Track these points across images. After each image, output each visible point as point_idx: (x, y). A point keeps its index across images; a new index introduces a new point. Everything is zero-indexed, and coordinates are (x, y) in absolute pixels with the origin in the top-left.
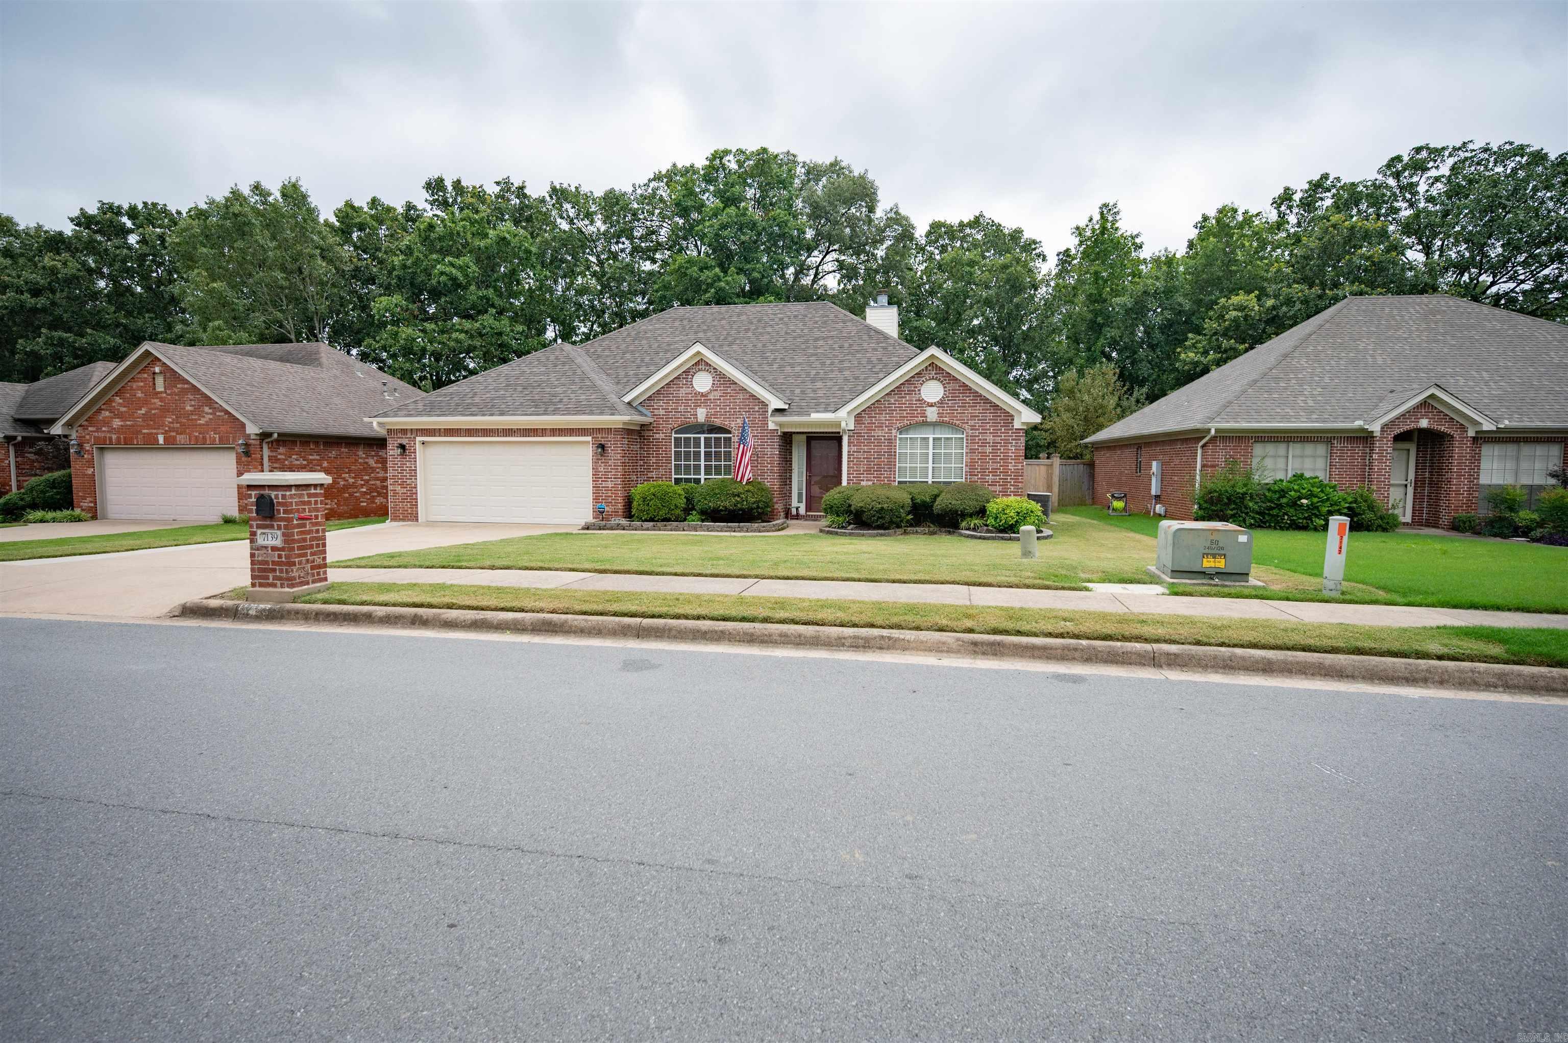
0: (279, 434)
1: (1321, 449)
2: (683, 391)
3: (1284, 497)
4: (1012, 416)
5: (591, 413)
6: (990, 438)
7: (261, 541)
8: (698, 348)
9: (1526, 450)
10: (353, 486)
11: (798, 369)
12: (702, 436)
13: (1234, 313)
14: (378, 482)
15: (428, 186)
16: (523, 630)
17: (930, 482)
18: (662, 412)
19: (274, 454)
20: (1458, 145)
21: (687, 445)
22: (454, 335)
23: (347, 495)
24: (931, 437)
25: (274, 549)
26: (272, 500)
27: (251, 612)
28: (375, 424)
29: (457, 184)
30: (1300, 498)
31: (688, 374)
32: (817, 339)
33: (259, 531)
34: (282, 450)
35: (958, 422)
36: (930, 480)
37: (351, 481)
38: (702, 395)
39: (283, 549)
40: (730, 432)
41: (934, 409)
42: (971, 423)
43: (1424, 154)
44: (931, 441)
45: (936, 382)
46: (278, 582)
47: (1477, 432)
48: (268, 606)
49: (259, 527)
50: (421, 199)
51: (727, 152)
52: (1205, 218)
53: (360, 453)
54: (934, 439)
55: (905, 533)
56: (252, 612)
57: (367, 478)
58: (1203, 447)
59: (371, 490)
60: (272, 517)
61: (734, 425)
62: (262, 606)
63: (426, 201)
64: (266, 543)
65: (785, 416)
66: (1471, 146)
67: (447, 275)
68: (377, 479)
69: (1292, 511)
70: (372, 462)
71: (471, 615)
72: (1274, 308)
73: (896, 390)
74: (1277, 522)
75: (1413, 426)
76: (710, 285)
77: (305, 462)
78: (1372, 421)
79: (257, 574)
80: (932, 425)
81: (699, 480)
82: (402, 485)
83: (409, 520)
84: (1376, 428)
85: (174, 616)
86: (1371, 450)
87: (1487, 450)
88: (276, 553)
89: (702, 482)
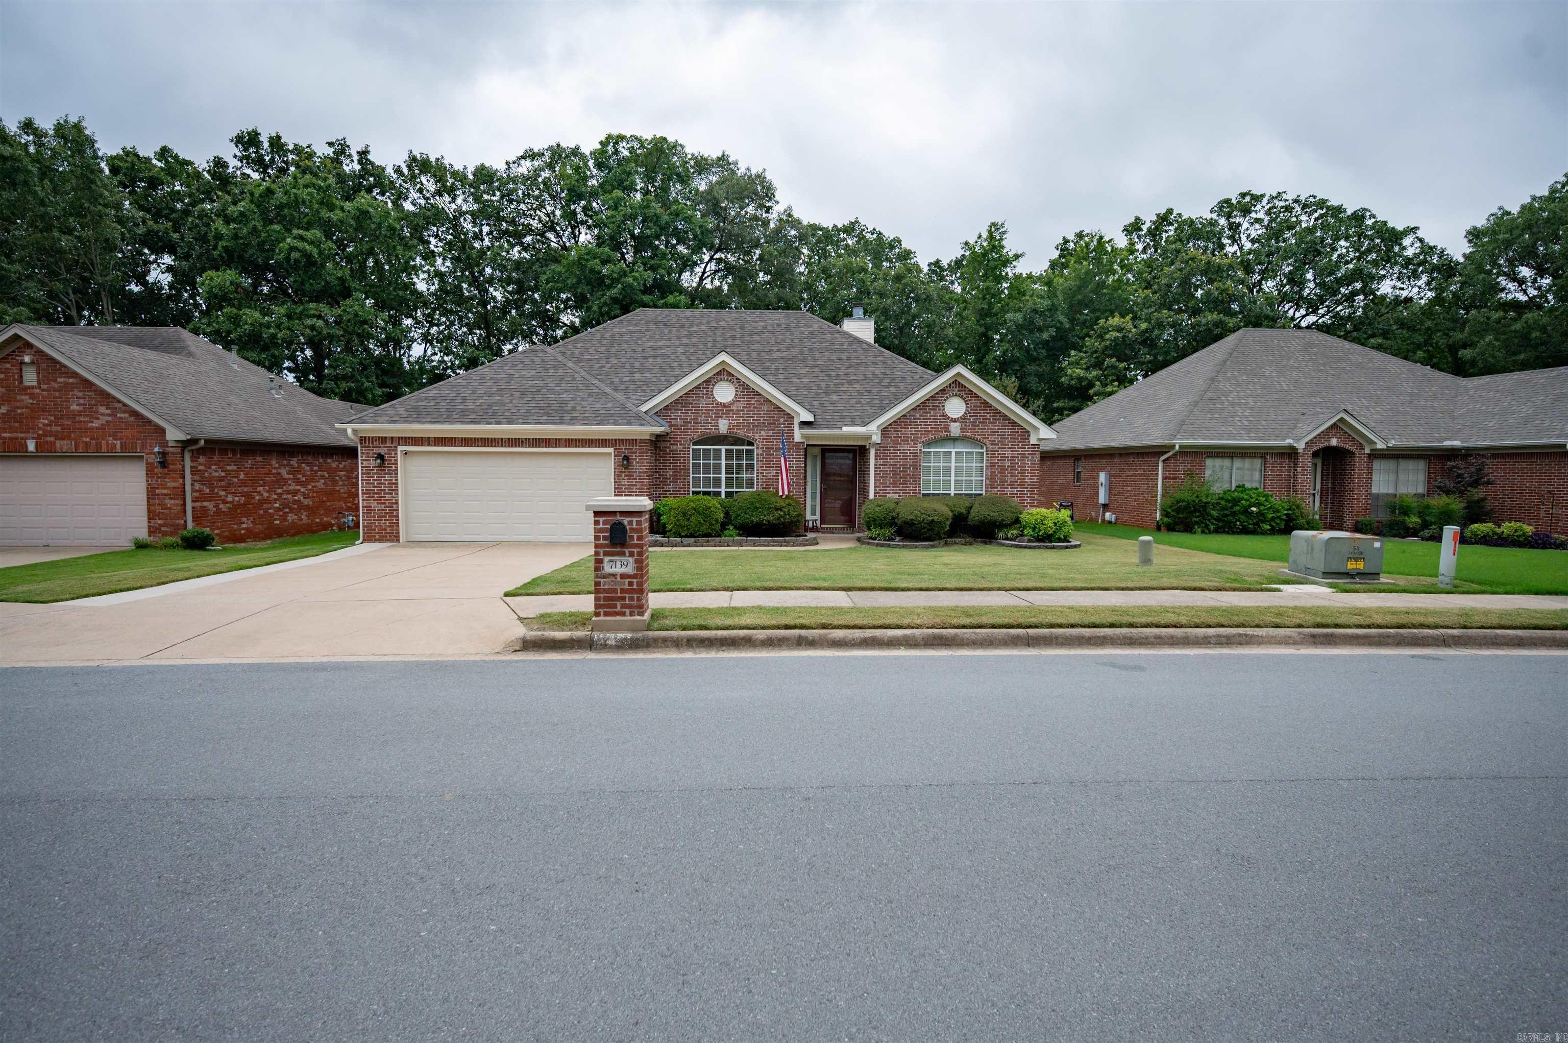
0: (206, 441)
1: (1258, 463)
2: (703, 401)
3: (1235, 505)
4: (1028, 432)
5: (616, 423)
6: (1008, 453)
7: (607, 568)
8: (723, 357)
9: (1403, 464)
10: (268, 501)
11: (806, 380)
12: (723, 448)
13: (1115, 334)
14: (290, 496)
15: (239, 140)
17: (952, 495)
18: (680, 422)
19: (195, 464)
20: (1274, 195)
21: (707, 457)
22: (309, 322)
23: (262, 512)
24: (953, 451)
25: (623, 576)
26: (624, 527)
27: (609, 642)
28: (349, 431)
29: (276, 143)
30: (1250, 506)
31: (708, 383)
32: (811, 350)
33: (607, 559)
34: (202, 459)
35: (979, 437)
36: (952, 492)
37: (266, 494)
38: (724, 405)
39: (634, 576)
40: (752, 444)
41: (957, 424)
42: (992, 438)
43: (1248, 199)
44: (953, 455)
45: (959, 398)
46: (628, 611)
47: (1371, 450)
48: (629, 635)
49: (606, 554)
50: (230, 154)
52: (1066, 241)
53: (274, 462)
54: (956, 453)
55: (946, 544)
56: (611, 642)
57: (280, 491)
58: (1164, 461)
59: (285, 505)
60: (623, 544)
61: (759, 436)
62: (620, 635)
63: (235, 156)
64: (613, 570)
65: (815, 428)
66: (1285, 196)
67: (299, 250)
68: (288, 492)
69: (1243, 517)
70: (284, 473)
72: (1146, 331)
73: (923, 406)
74: (1231, 528)
75: (1326, 444)
76: (615, 281)
77: (223, 474)
78: (1298, 440)
79: (602, 602)
80: (955, 440)
81: (719, 493)
82: (379, 500)
83: (387, 541)
84: (1301, 446)
85: (516, 651)
86: (1296, 464)
87: (1377, 465)
88: (627, 581)
89: (723, 496)
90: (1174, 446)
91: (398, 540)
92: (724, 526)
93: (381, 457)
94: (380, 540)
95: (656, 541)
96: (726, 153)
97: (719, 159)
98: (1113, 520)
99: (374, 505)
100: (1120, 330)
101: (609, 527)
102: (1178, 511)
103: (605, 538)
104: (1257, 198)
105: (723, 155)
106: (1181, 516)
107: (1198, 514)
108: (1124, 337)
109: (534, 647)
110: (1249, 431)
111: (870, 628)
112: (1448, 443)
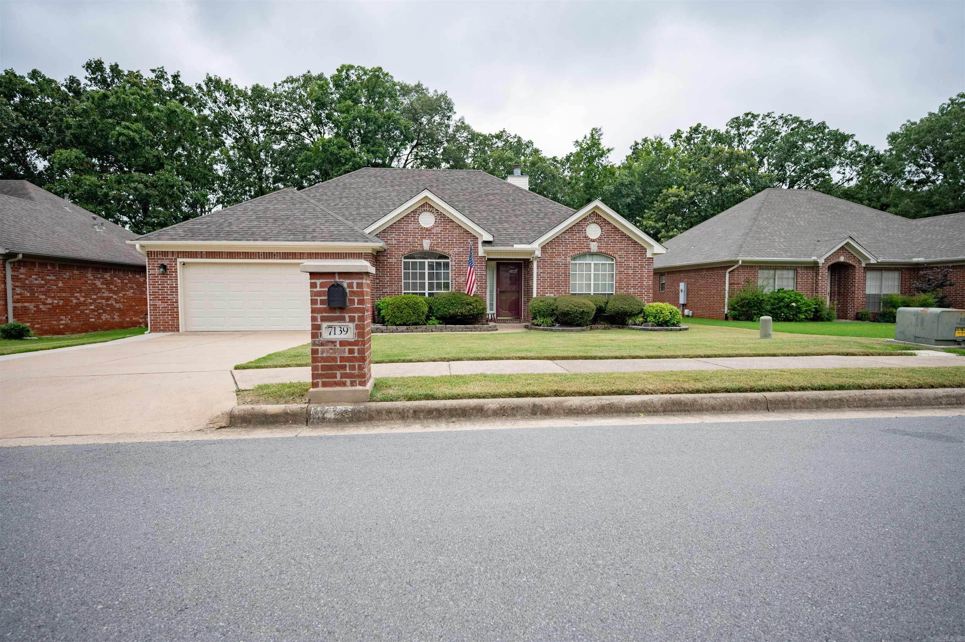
0: (24, 255)
1: (791, 274)
2: (411, 227)
3: (782, 301)
4: (645, 249)
5: (346, 240)
6: (631, 264)
7: (326, 335)
8: (426, 193)
9: (886, 274)
10: (84, 304)
11: (485, 214)
12: (426, 261)
13: (674, 199)
14: (104, 301)
15: (88, 66)
16: (654, 412)
17: (592, 294)
18: (394, 242)
19: (16, 274)
20: (766, 114)
21: (414, 268)
22: (133, 185)
23: (79, 312)
24: (593, 263)
25: (342, 343)
26: (344, 289)
27: (328, 416)
28: (138, 246)
29: (115, 69)
30: (791, 302)
31: (415, 213)
32: (487, 195)
33: (325, 325)
34: (23, 270)
35: (611, 253)
36: (592, 293)
37: (82, 299)
38: (427, 230)
39: (355, 343)
40: (447, 258)
41: (595, 243)
42: (619, 253)
43: (749, 117)
44: (592, 265)
45: (596, 225)
46: (348, 381)
47: (866, 264)
48: (350, 407)
49: (324, 319)
50: (83, 76)
51: (352, 67)
52: (637, 144)
53: (89, 275)
54: (595, 264)
55: (591, 329)
56: (330, 416)
57: (95, 297)
58: (730, 272)
59: (98, 308)
60: (342, 309)
61: (452, 251)
62: (340, 408)
63: (86, 78)
64: (332, 337)
65: (494, 246)
66: (773, 115)
67: (125, 135)
68: (102, 298)
69: (786, 310)
70: (98, 283)
71: (593, 401)
72: (693, 197)
73: (570, 230)
75: (837, 260)
76: (347, 160)
77: (43, 282)
78: (820, 257)
79: (320, 372)
80: (592, 254)
81: (424, 294)
82: (163, 300)
83: (170, 331)
84: (821, 261)
85: (221, 428)
86: (817, 274)
87: (869, 275)
88: (347, 348)
89: (427, 295)
90: (738, 261)
91: (178, 330)
92: (428, 318)
93: (164, 267)
94: (164, 331)
95: (377, 329)
96: (421, 83)
97: (416, 86)
98: (691, 315)
99: (159, 303)
100: (677, 196)
101: (327, 289)
102: (742, 306)
103: (322, 302)
104: (755, 117)
105: (419, 84)
106: (744, 309)
107: (756, 308)
109: (242, 423)
110: (786, 252)
111: (604, 394)
112: (915, 260)
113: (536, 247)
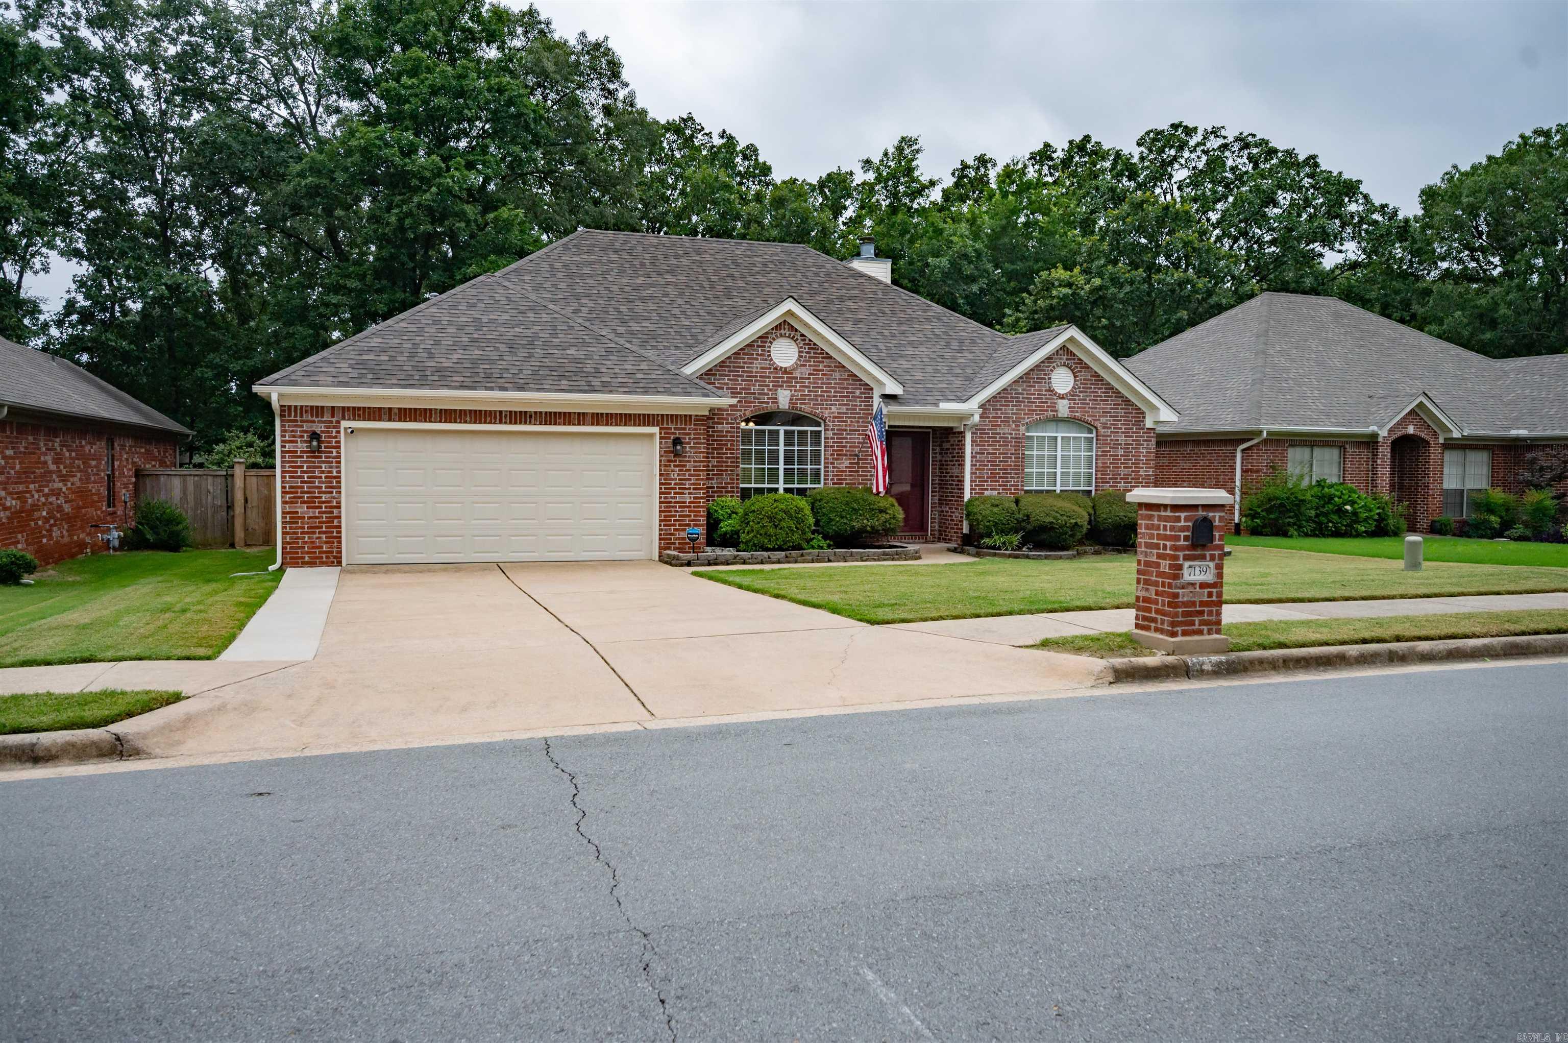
1: (1333, 454)
2: (757, 365)
3: (1329, 502)
4: (1143, 413)
6: (1122, 439)
7: (1186, 576)
8: (790, 305)
9: (1471, 456)
10: (37, 506)
12: (782, 429)
13: (1062, 291)
17: (1058, 491)
20: (1211, 129)
21: (760, 441)
24: (1059, 435)
25: (1203, 585)
27: (1205, 667)
30: (1344, 504)
31: (764, 339)
33: (1187, 564)
35: (1090, 419)
36: (1058, 489)
37: (36, 496)
38: (785, 371)
39: (1214, 585)
40: (819, 425)
41: (1065, 402)
42: (1103, 420)
43: (1181, 132)
44: (1060, 440)
45: (1067, 369)
46: (1205, 628)
47: (1445, 439)
48: (1223, 658)
49: (1187, 558)
53: (42, 444)
54: (1063, 438)
55: (1079, 554)
56: (1207, 667)
57: (46, 490)
58: (1243, 451)
59: (50, 513)
60: (1204, 546)
61: (827, 413)
62: (1215, 658)
64: (1193, 578)
65: (904, 404)
66: (1223, 133)
69: (1335, 518)
73: (1027, 378)
74: (1321, 529)
75: (1404, 432)
78: (1381, 427)
79: (1180, 619)
80: (1057, 420)
81: (776, 490)
82: (311, 504)
83: (322, 564)
84: (1383, 433)
85: (1111, 683)
86: (1375, 455)
87: (1449, 456)
88: (1206, 591)
89: (781, 491)
90: (1261, 432)
91: (339, 563)
92: (811, 535)
93: (315, 436)
94: (311, 564)
96: (535, 7)
97: (524, 14)
99: (302, 509)
101: (1190, 524)
102: (1269, 511)
103: (1186, 538)
104: (1188, 132)
105: (530, 10)
106: (1272, 516)
107: (1292, 514)
108: (1073, 294)
109: (1126, 677)
110: (1328, 415)
112: (1514, 432)
113: (972, 406)
